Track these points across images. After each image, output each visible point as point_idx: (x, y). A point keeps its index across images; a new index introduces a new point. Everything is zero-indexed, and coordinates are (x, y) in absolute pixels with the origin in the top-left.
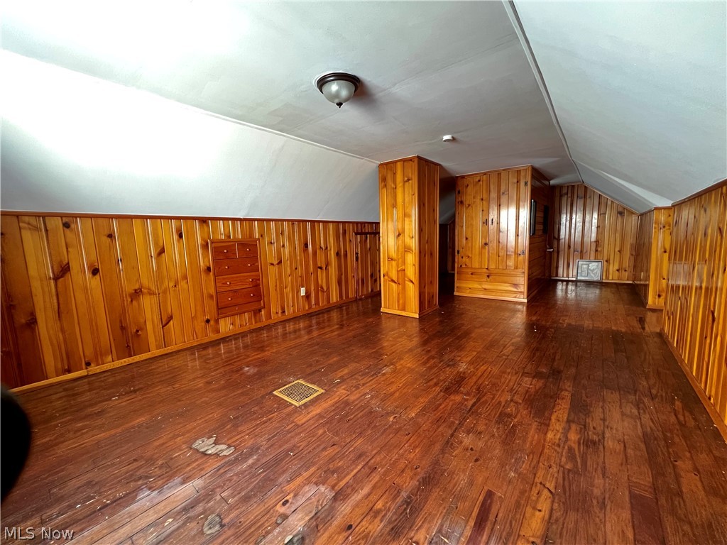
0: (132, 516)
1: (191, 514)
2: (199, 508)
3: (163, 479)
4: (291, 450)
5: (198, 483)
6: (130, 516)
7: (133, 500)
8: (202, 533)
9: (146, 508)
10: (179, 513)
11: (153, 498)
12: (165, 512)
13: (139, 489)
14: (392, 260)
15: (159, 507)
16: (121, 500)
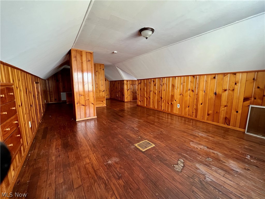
0: (218, 179)
1: (209, 164)
2: (206, 163)
3: (199, 176)
4: (178, 147)
5: (197, 165)
6: (218, 180)
7: (212, 182)
8: (212, 161)
9: (213, 176)
10: (210, 167)
11: (208, 176)
12: (211, 171)
13: (207, 183)
14: (82, 95)
15: (210, 173)
16: (214, 186)
